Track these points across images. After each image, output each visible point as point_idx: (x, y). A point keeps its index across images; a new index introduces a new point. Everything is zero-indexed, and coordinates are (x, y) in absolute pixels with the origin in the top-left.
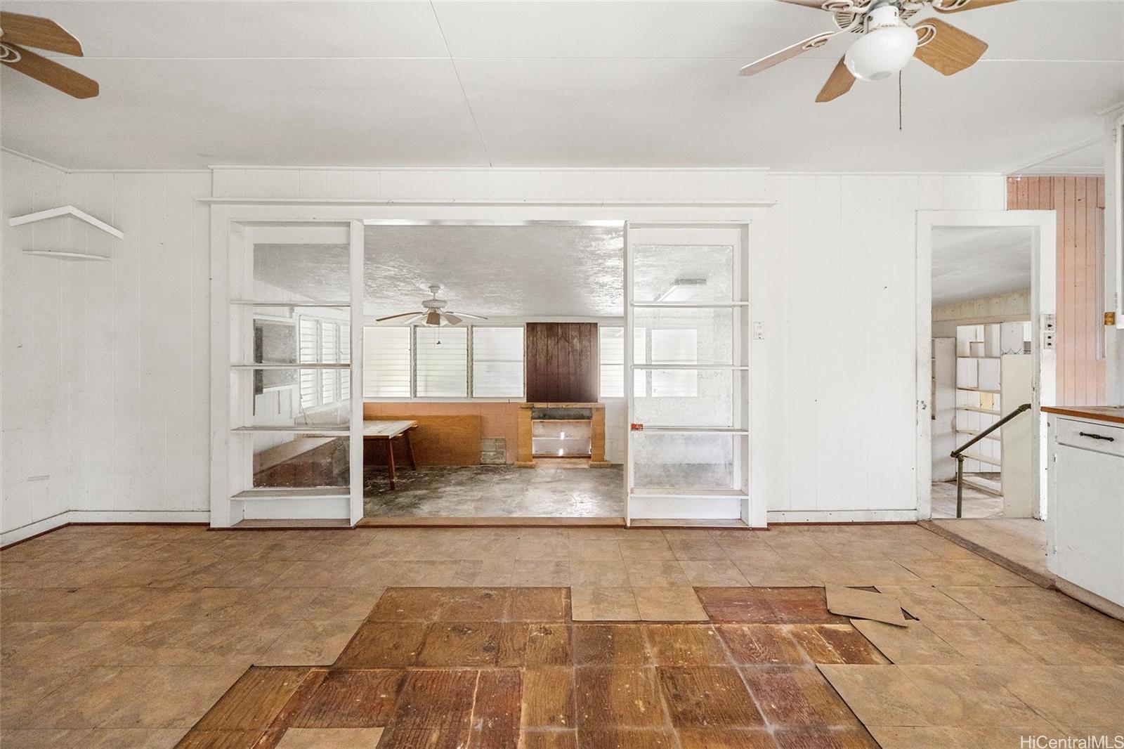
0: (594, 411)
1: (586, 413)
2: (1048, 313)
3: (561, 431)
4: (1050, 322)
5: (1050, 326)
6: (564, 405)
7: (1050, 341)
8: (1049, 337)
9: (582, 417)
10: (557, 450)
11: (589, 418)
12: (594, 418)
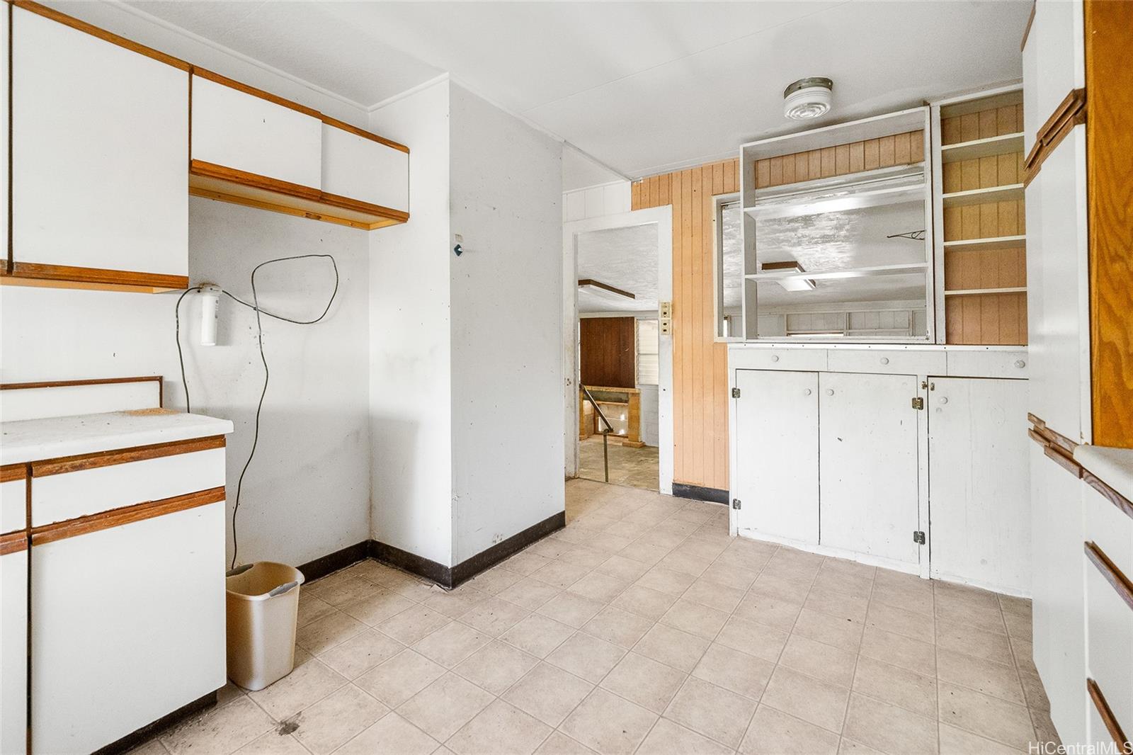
0: (630, 396)
1: (624, 397)
2: (664, 301)
3: (621, 413)
4: (666, 310)
5: (665, 313)
6: (603, 389)
7: (665, 327)
8: (665, 324)
9: (620, 401)
10: (619, 430)
11: (626, 402)
12: (630, 402)
